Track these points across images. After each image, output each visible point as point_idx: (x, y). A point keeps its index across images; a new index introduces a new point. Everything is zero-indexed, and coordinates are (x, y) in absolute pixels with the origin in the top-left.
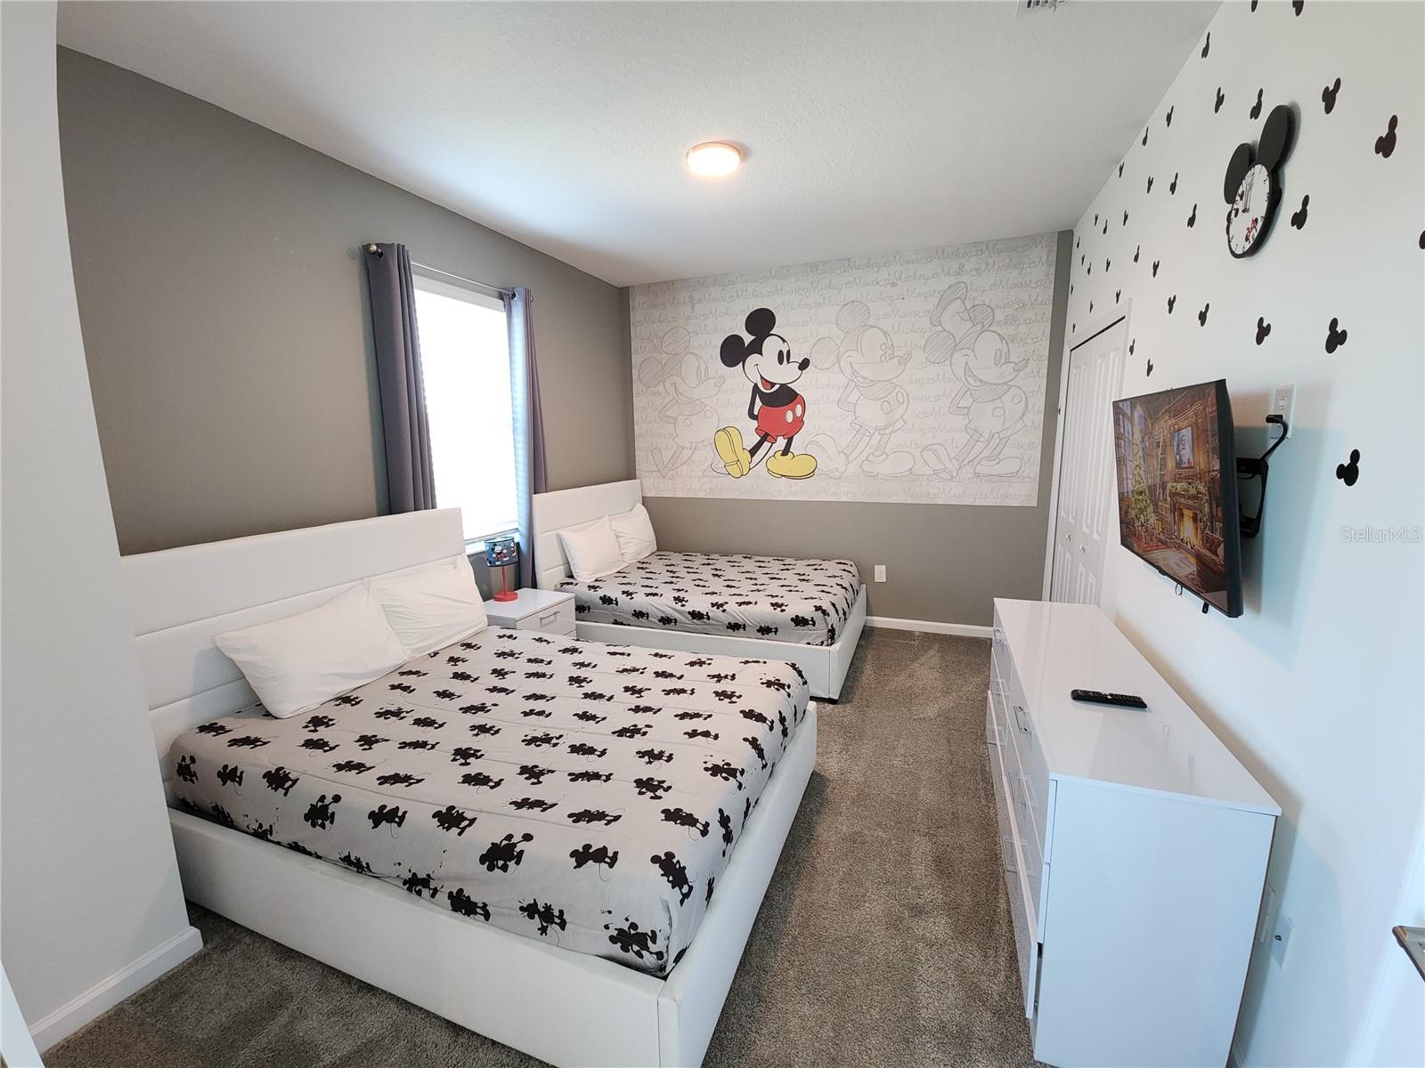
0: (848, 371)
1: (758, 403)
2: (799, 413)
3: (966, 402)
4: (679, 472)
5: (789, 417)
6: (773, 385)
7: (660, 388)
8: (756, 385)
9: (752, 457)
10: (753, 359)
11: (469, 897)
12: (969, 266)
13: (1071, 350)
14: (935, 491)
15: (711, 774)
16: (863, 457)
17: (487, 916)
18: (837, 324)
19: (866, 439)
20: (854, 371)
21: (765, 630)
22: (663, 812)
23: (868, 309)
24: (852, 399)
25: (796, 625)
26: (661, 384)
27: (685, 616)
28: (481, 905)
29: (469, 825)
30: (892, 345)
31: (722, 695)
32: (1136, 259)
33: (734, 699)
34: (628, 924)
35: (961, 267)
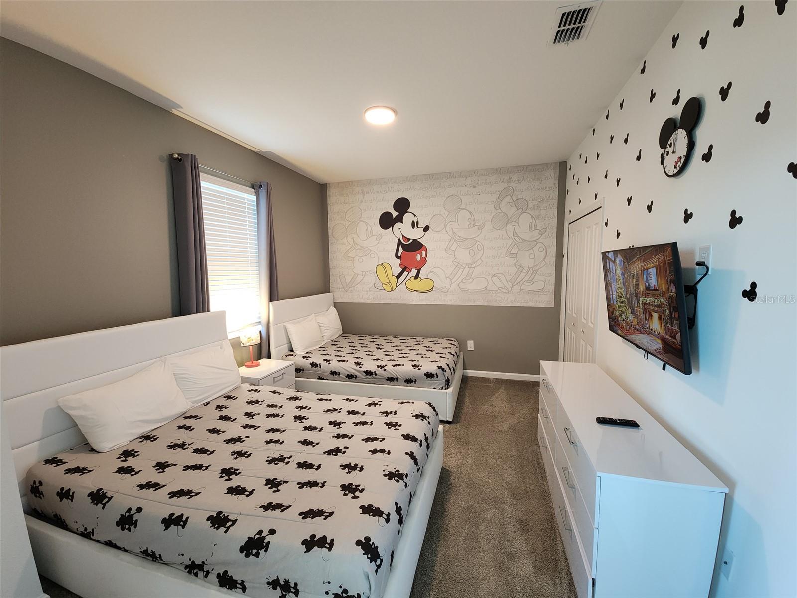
0: (451, 233)
1: (401, 250)
2: (424, 255)
3: (514, 251)
4: (355, 288)
5: (419, 257)
6: (409, 240)
7: (345, 240)
8: (399, 239)
9: (398, 279)
10: (398, 225)
11: (231, 576)
12: (514, 178)
13: (569, 224)
14: (500, 299)
15: (388, 479)
16: (460, 279)
17: (244, 589)
18: (444, 208)
19: (461, 270)
20: (453, 232)
21: (409, 381)
22: (361, 507)
23: (461, 199)
24: (453, 248)
25: (427, 378)
26: (345, 238)
27: (361, 374)
28: (240, 582)
29: (232, 525)
30: (474, 219)
31: (389, 425)
32: (606, 177)
33: (397, 427)
34: (341, 590)
35: (510, 179)
